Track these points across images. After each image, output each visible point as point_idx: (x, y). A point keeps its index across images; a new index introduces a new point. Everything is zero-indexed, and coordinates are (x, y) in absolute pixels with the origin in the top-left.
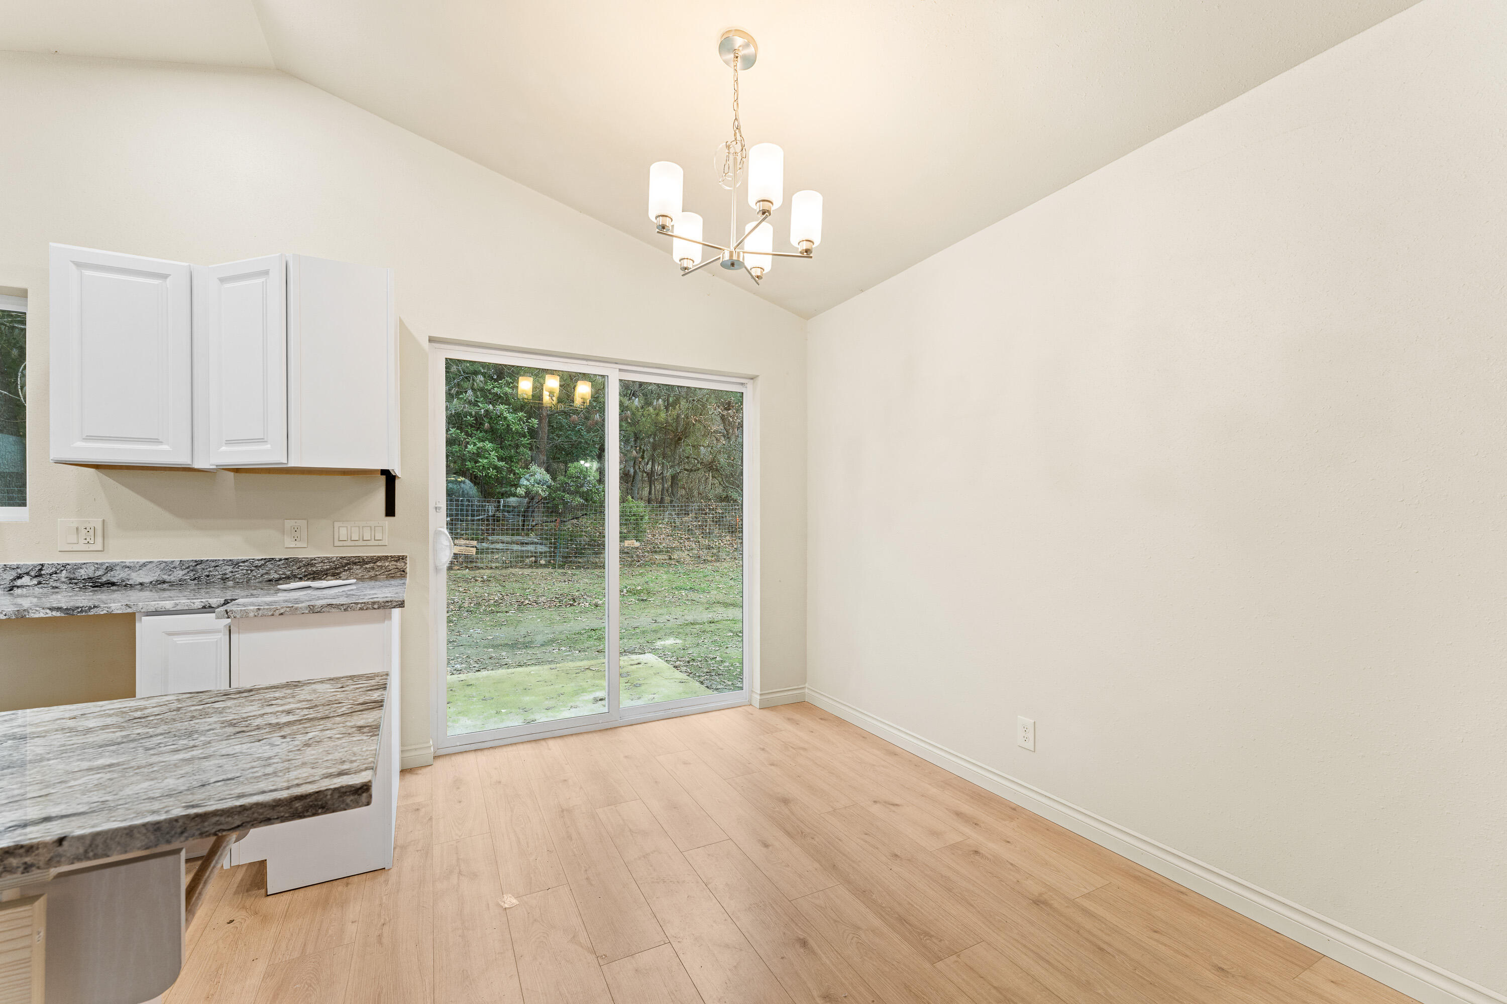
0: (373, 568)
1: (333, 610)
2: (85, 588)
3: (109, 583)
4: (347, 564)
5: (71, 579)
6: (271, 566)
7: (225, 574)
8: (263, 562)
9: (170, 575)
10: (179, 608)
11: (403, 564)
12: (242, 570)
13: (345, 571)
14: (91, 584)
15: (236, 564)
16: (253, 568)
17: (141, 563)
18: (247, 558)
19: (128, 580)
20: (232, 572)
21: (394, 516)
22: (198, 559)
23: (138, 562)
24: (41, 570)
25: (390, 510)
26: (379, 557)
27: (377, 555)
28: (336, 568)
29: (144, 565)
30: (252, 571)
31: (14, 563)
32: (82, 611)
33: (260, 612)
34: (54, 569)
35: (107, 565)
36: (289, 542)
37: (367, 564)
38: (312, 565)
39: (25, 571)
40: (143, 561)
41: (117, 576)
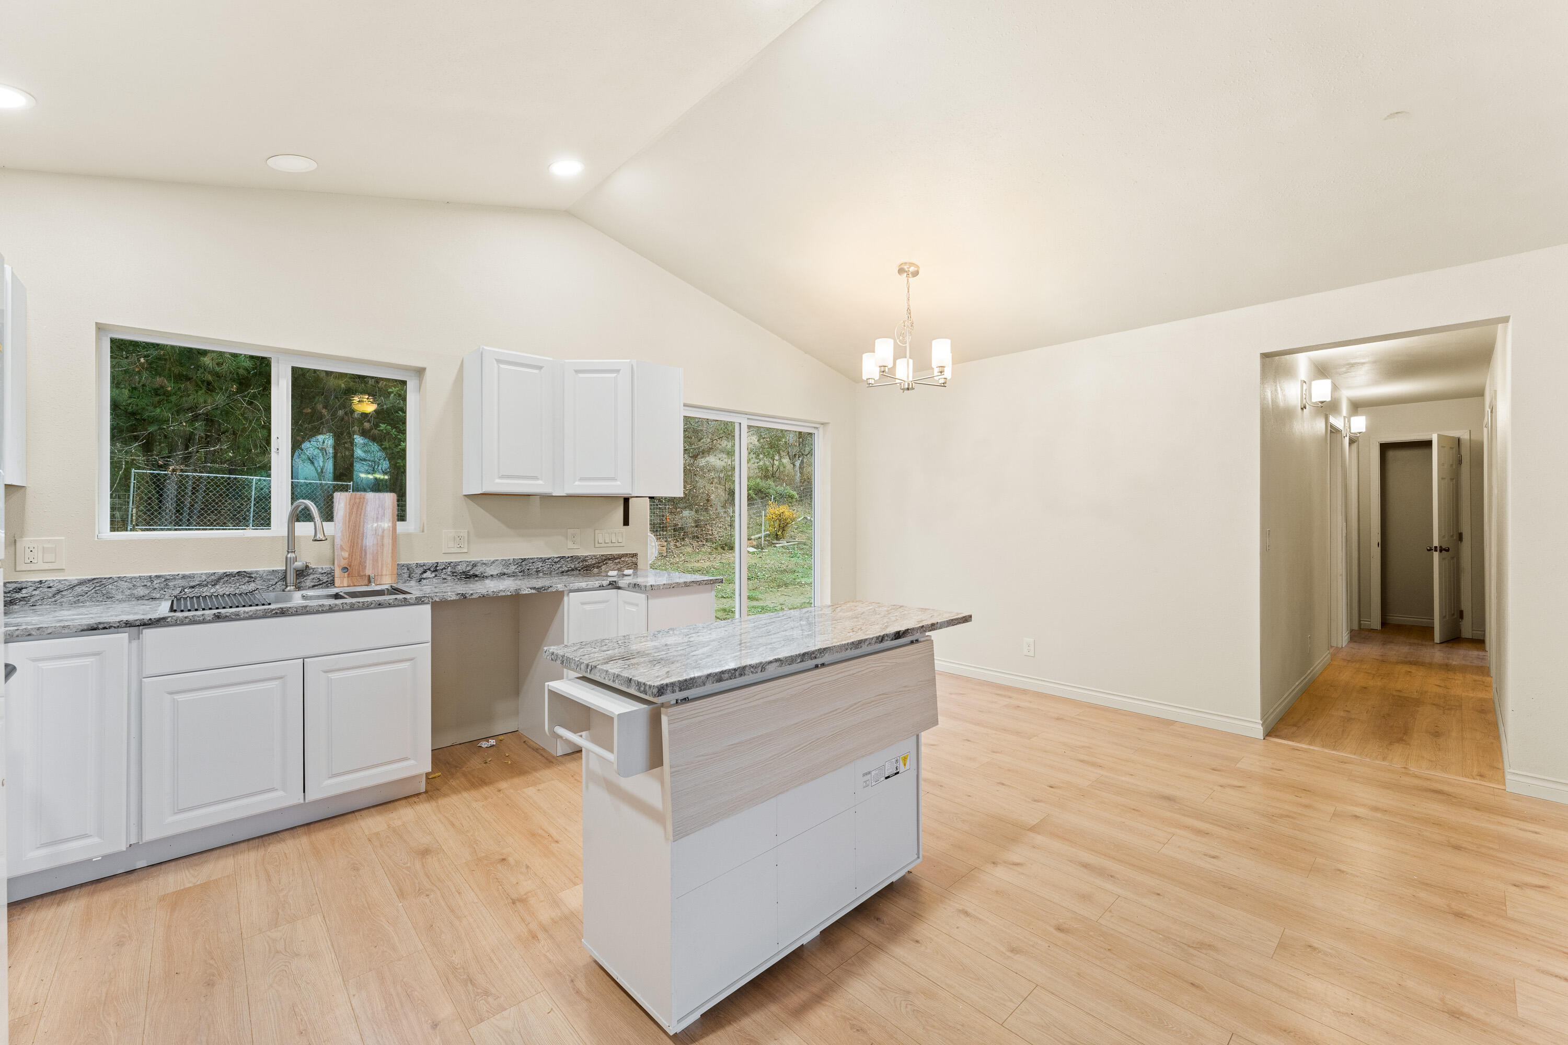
0: (619, 562)
2: (460, 579)
3: (474, 576)
4: (605, 560)
5: (453, 573)
6: (563, 562)
7: (538, 568)
8: (559, 559)
9: (507, 569)
10: (588, 587)
11: (636, 559)
12: (548, 565)
13: (604, 564)
14: (464, 576)
15: (544, 560)
16: (553, 563)
17: (492, 561)
18: (550, 556)
19: (485, 573)
20: (542, 567)
21: (628, 525)
22: (523, 558)
23: (490, 560)
24: (437, 566)
25: (626, 522)
26: (622, 554)
27: (622, 553)
28: (599, 563)
29: (493, 562)
30: (553, 565)
31: (421, 562)
33: (665, 586)
34: (444, 566)
35: (473, 562)
36: (570, 545)
37: (616, 559)
38: (586, 561)
39: (428, 567)
40: (493, 559)
41: (478, 570)
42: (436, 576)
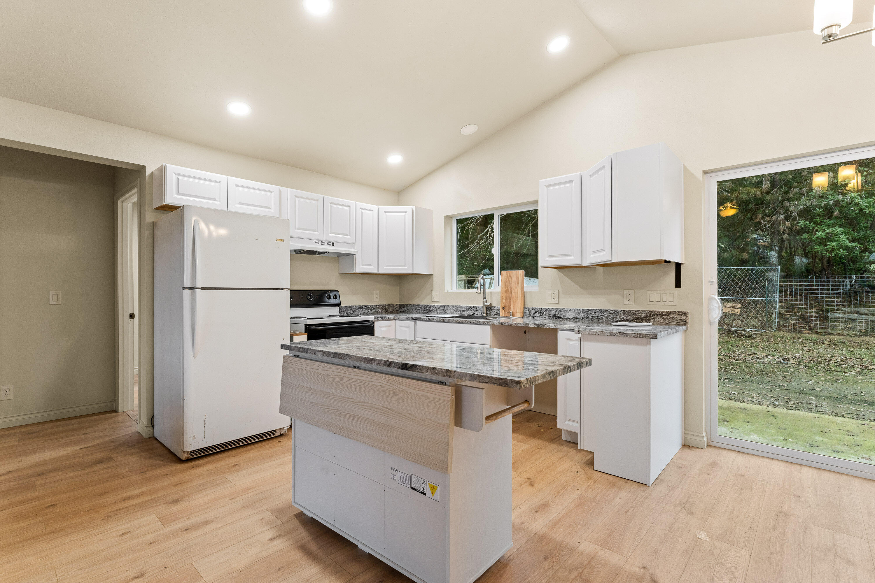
0: (667, 318)
1: (621, 336)
2: (552, 319)
3: (560, 317)
4: (653, 315)
5: (549, 314)
6: (617, 314)
7: (599, 316)
8: (614, 312)
9: (579, 315)
10: (570, 328)
11: (685, 317)
12: (605, 315)
13: (652, 319)
14: (555, 317)
15: (602, 312)
16: (610, 314)
18: (607, 309)
19: (566, 316)
20: (601, 316)
21: (681, 287)
22: (589, 309)
24: (541, 310)
25: (678, 284)
26: (671, 312)
27: (669, 311)
28: (647, 317)
29: (570, 310)
30: (609, 316)
31: (534, 307)
32: (542, 326)
33: (591, 332)
34: (545, 310)
35: (559, 309)
36: (626, 302)
37: (664, 316)
38: (636, 315)
39: (537, 310)
40: (570, 308)
41: (562, 314)
42: (541, 315)
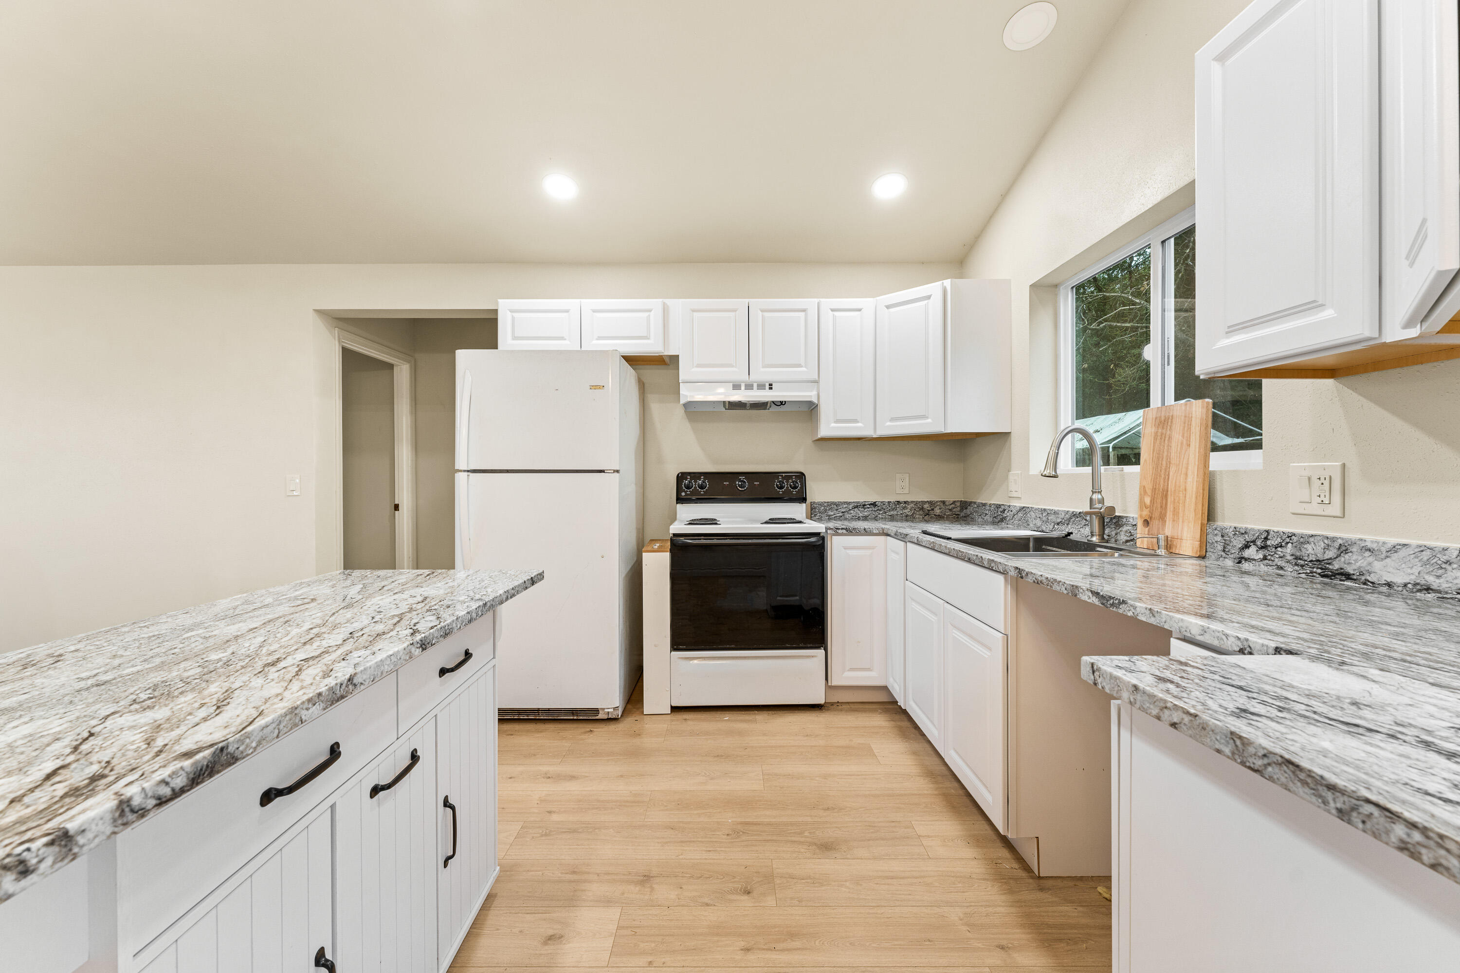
2: (1311, 575)
3: (1342, 574)
5: (1297, 558)
9: (1439, 577)
14: (1319, 571)
17: (1389, 546)
19: (1370, 573)
23: (1384, 543)
24: (1266, 539)
29: (1394, 549)
32: (1112, 605)
34: (1279, 540)
35: (1340, 541)
39: (1252, 538)
40: (1392, 541)
41: (1353, 563)
42: (1265, 558)
